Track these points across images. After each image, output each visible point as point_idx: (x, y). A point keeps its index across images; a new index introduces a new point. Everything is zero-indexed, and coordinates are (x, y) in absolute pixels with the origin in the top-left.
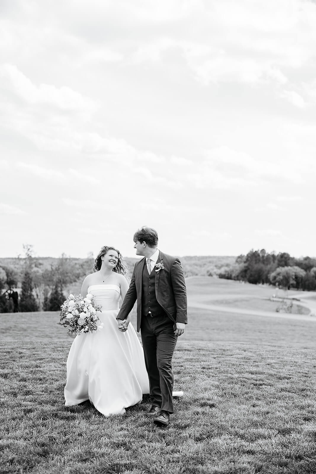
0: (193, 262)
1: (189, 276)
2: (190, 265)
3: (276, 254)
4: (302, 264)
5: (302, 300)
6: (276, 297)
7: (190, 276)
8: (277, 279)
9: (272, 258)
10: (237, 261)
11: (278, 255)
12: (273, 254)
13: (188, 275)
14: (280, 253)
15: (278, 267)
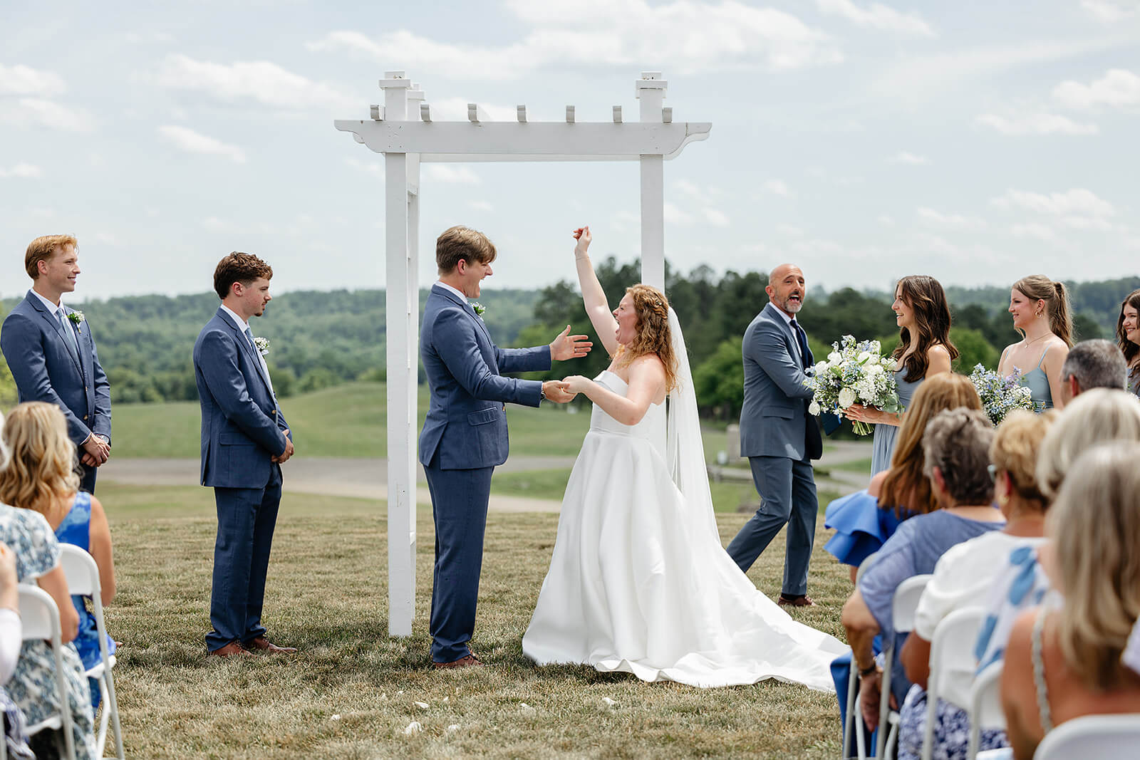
0: (330, 319)
1: (316, 384)
2: (318, 336)
3: (715, 278)
4: (826, 321)
5: (835, 474)
6: (727, 464)
7: (323, 384)
8: (722, 388)
9: (696, 299)
10: (540, 314)
11: (722, 283)
12: (698, 277)
13: (312, 379)
14: (728, 273)
15: (726, 338)
